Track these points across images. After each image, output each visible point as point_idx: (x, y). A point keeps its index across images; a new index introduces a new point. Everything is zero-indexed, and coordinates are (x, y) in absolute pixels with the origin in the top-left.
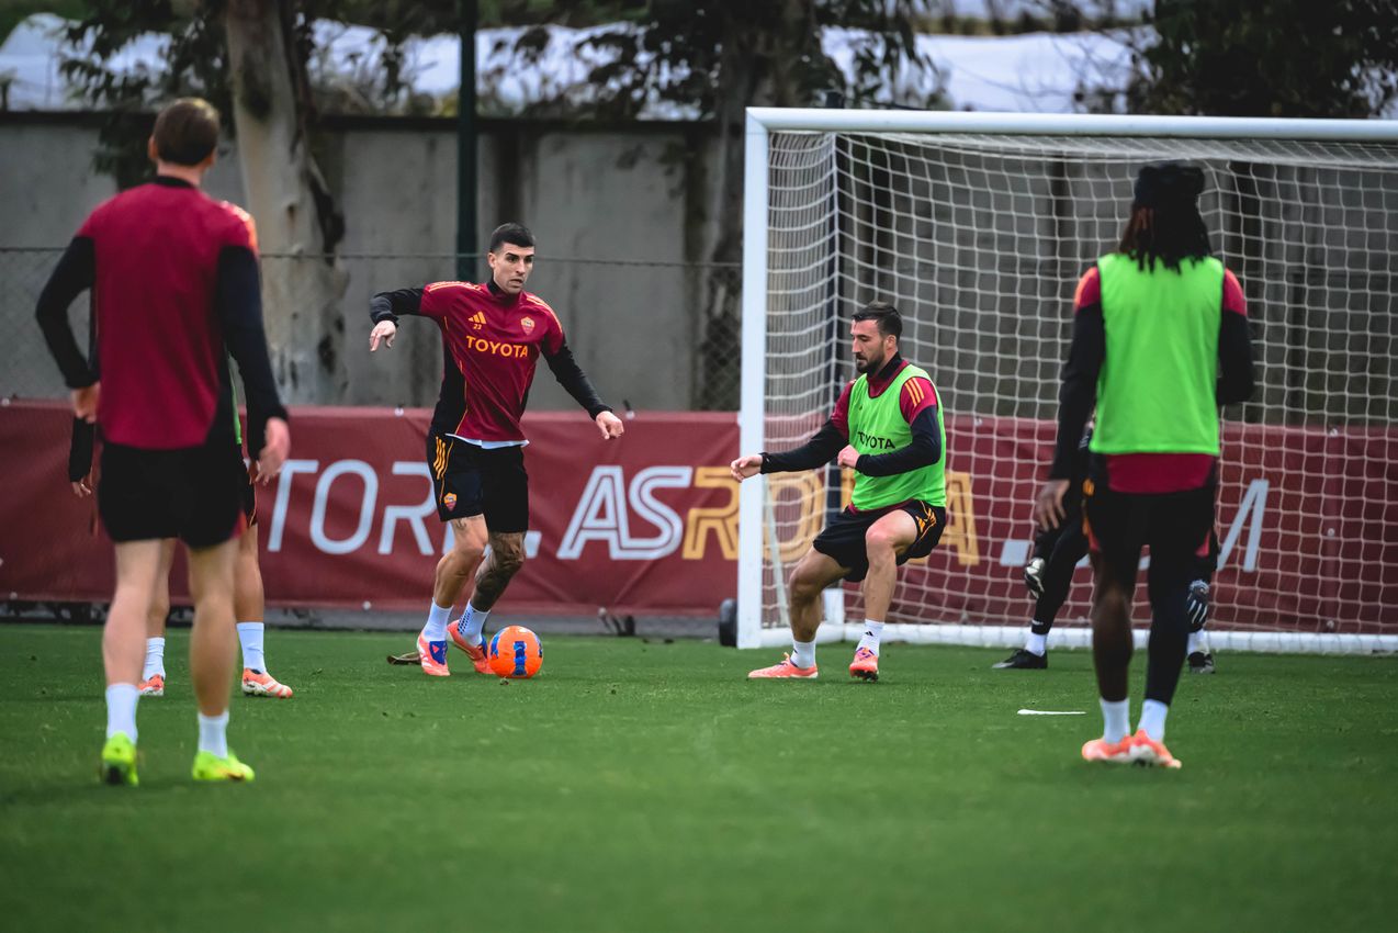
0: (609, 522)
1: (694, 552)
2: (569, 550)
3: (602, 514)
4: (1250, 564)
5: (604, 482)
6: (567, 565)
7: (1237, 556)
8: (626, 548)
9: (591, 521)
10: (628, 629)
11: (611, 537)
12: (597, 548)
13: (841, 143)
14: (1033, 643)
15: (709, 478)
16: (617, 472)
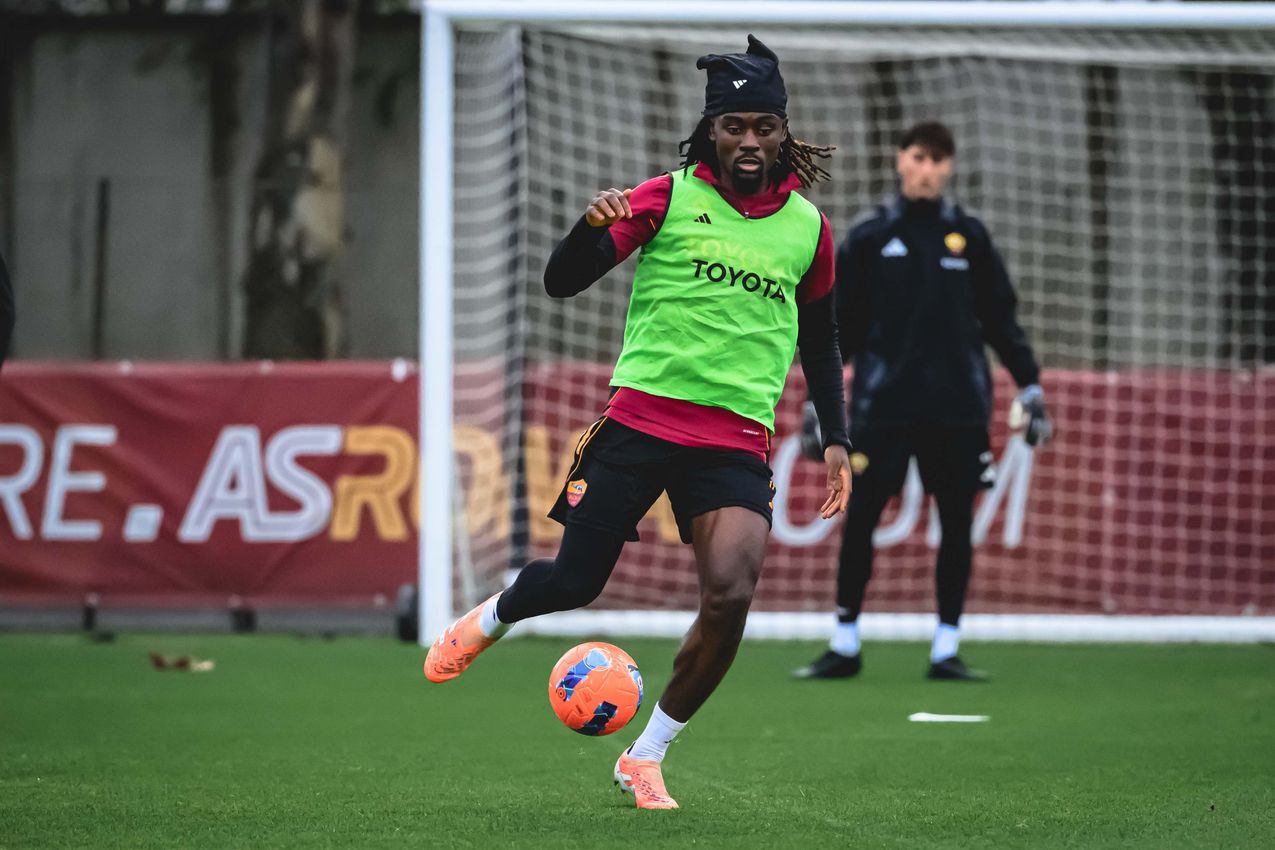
0: (242, 493)
1: (345, 529)
2: (195, 528)
3: (233, 485)
4: (1012, 536)
5: (236, 446)
6: (192, 548)
7: (997, 527)
8: (262, 527)
9: (221, 493)
10: (245, 622)
11: (245, 515)
12: (227, 528)
13: (525, 39)
14: (844, 640)
15: (366, 440)
16: (250, 435)
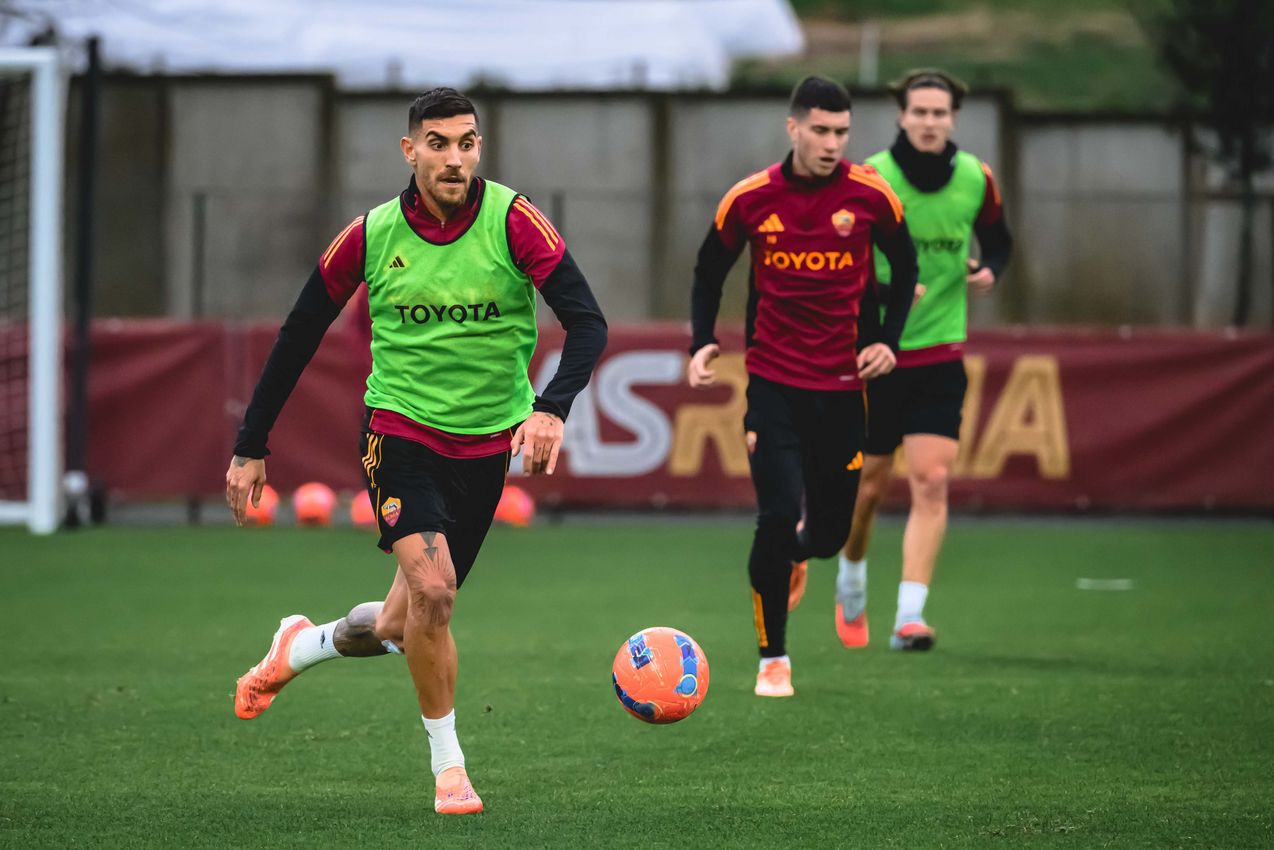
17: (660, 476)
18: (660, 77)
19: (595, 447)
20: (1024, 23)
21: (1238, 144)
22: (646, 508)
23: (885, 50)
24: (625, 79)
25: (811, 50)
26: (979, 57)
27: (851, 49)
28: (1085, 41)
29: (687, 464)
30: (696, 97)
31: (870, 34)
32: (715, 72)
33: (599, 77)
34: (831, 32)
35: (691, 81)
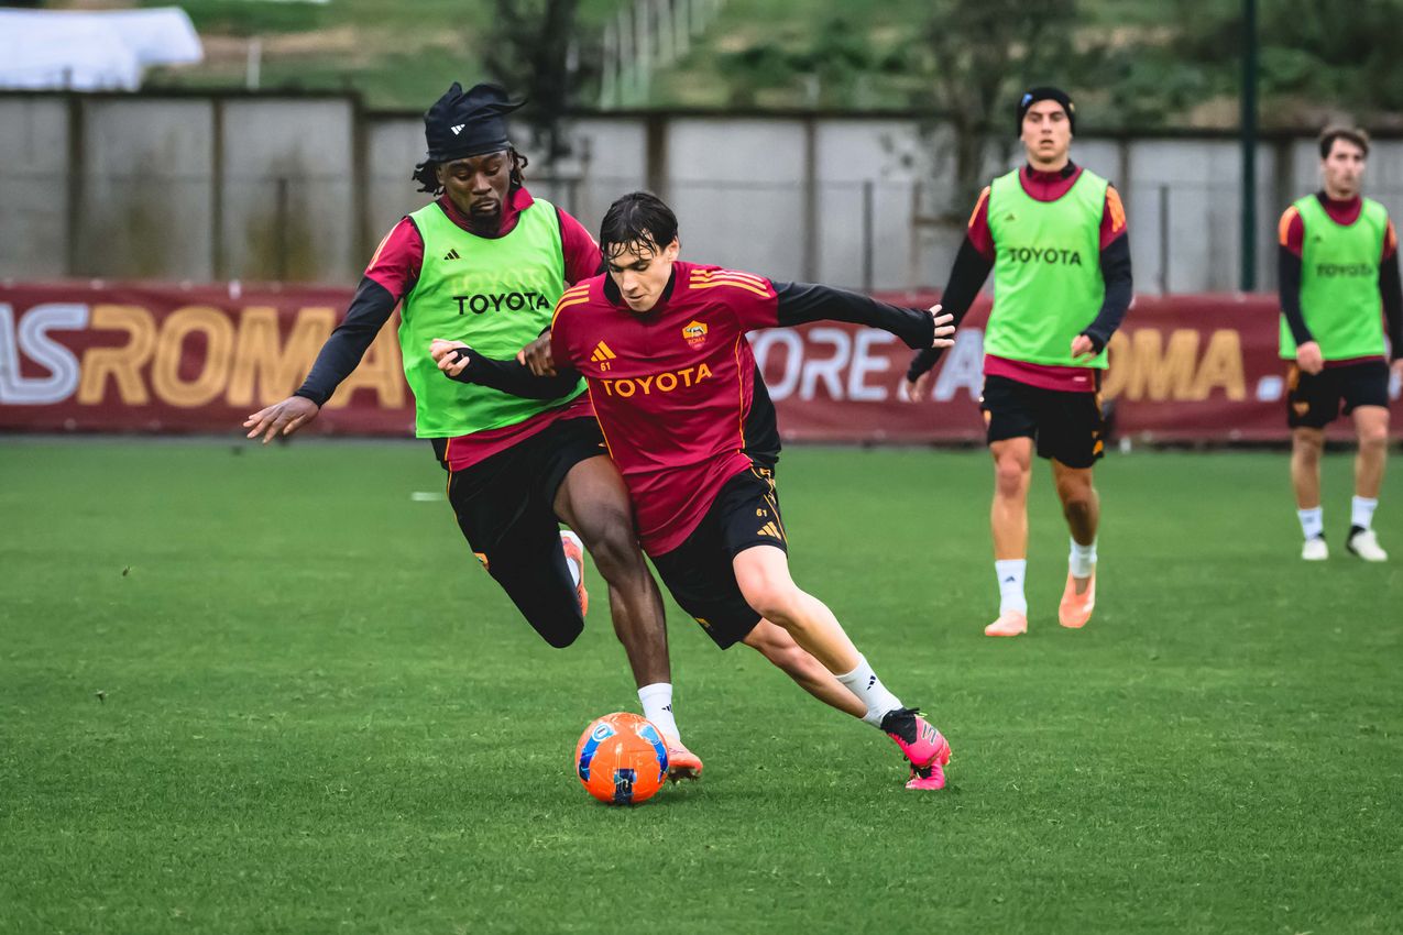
17: (71, 404)
18: (83, 81)
19: (17, 381)
20: (383, 39)
21: (545, 137)
22: (61, 431)
23: (266, 59)
24: (57, 81)
25: (209, 59)
26: (345, 65)
27: (241, 58)
28: (433, 52)
29: (92, 395)
30: (115, 96)
31: (254, 47)
32: (128, 75)
33: (34, 81)
34: (225, 45)
35: (109, 84)
